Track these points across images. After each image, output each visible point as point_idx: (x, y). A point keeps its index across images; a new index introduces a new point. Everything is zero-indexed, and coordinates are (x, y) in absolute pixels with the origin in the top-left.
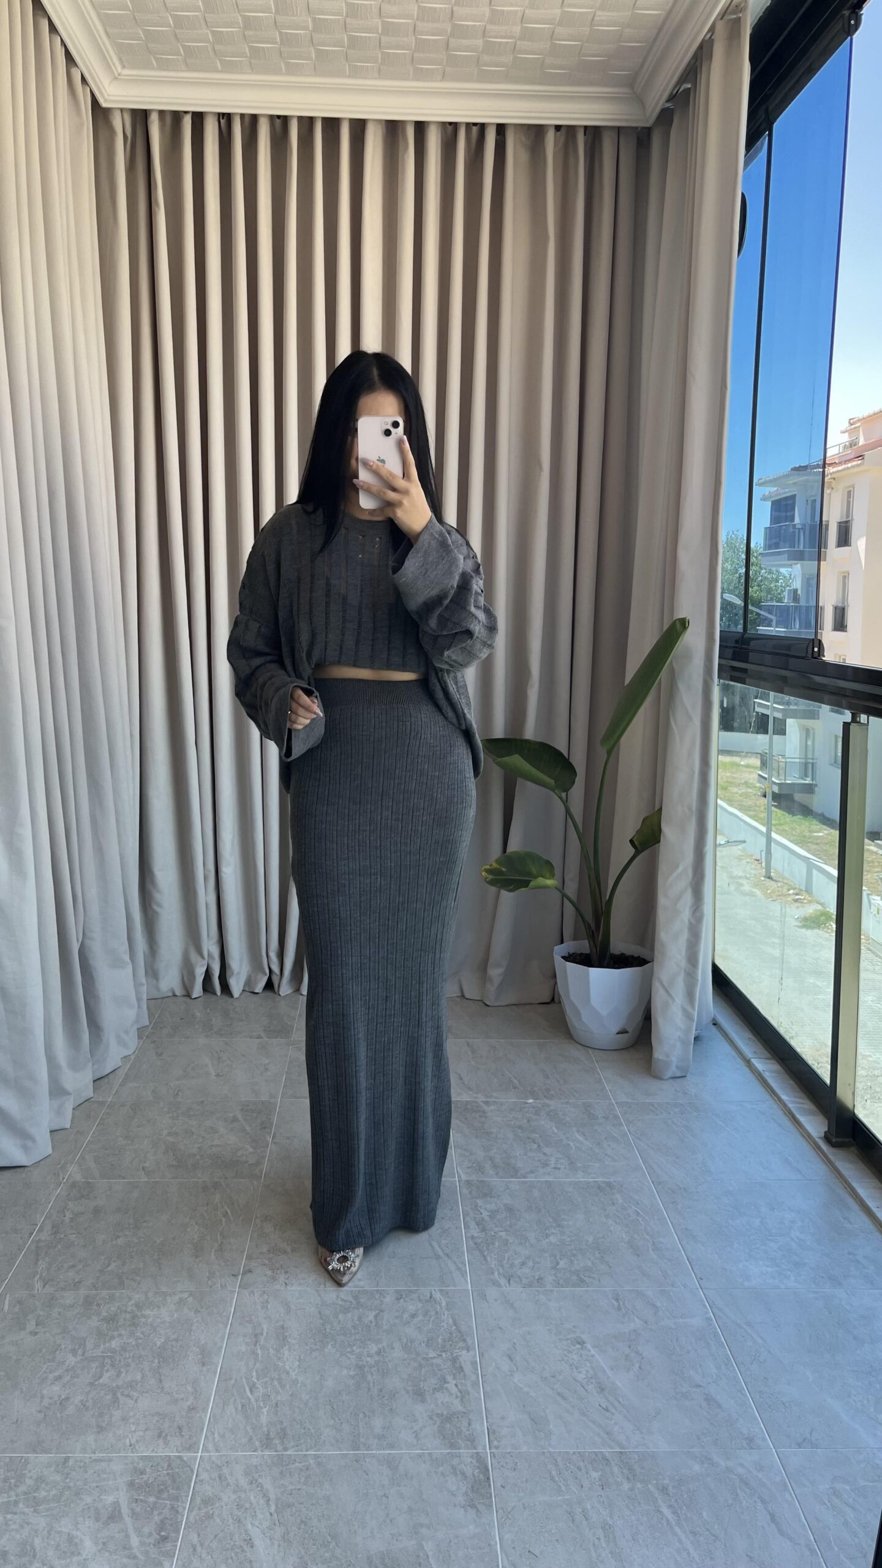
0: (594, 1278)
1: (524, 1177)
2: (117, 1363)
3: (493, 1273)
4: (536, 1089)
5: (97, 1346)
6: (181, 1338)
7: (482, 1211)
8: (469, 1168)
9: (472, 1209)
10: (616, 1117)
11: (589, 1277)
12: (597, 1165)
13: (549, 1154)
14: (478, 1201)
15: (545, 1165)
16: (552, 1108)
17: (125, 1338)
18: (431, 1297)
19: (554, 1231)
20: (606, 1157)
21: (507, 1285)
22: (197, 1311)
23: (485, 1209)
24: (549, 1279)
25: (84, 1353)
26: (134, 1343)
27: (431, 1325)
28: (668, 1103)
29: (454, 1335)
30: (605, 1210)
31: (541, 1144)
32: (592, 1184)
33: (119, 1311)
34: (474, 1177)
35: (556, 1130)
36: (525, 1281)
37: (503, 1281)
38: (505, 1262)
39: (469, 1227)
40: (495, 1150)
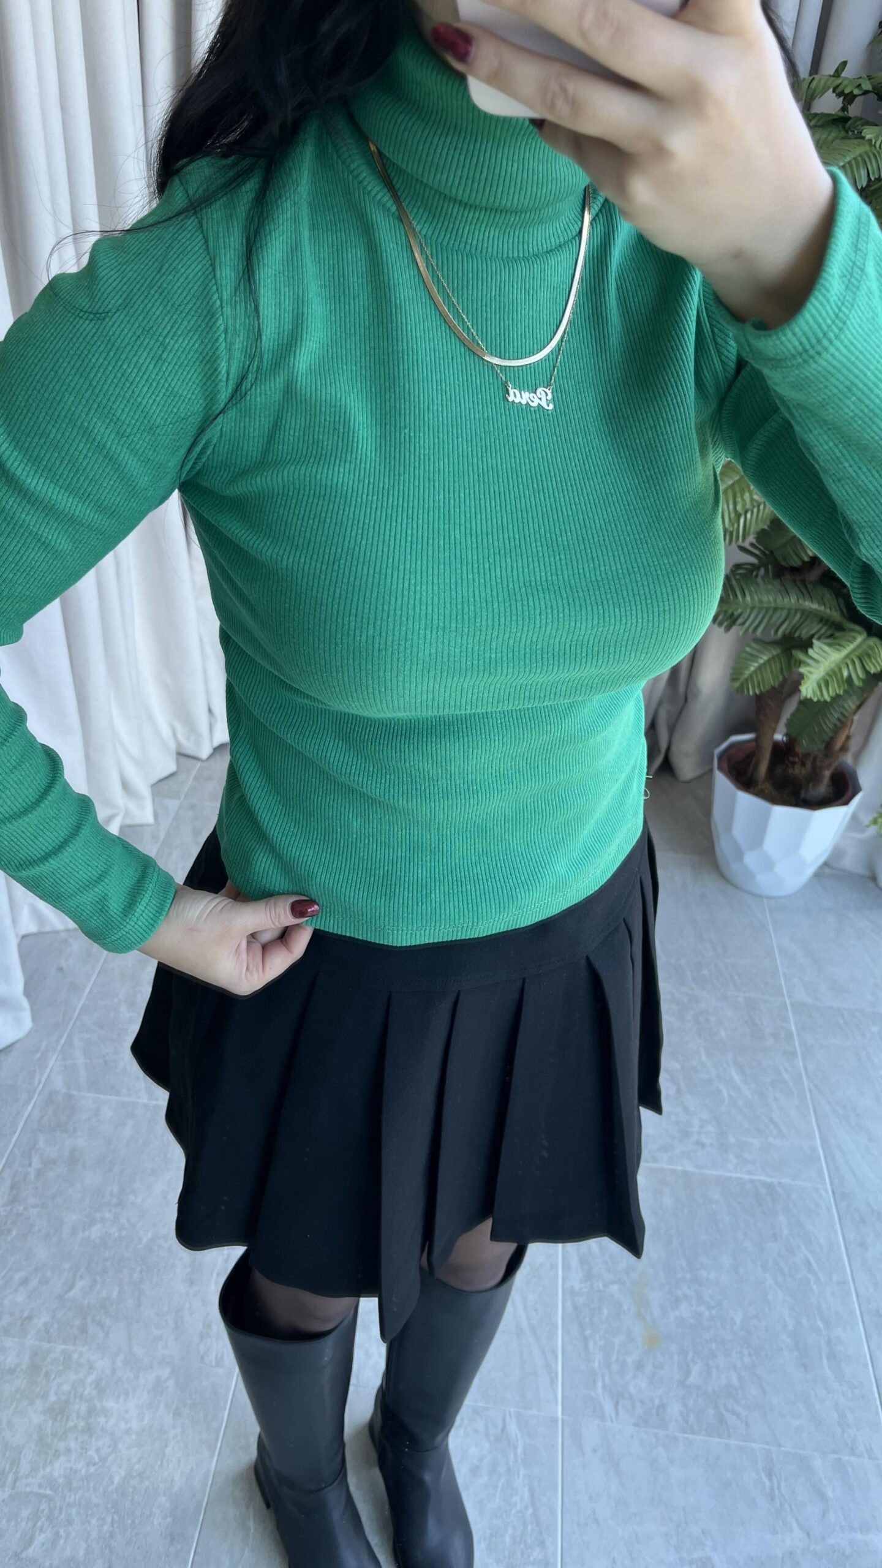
0: (738, 1416)
2: (56, 1513)
3: (595, 1382)
5: (34, 1469)
6: (148, 1473)
10: (789, 1036)
11: (733, 1413)
12: (756, 1142)
16: (703, 1006)
17: (73, 1458)
18: (503, 1430)
19: (688, 1292)
20: (772, 1127)
21: (613, 1415)
22: (177, 1414)
24: (674, 1409)
25: (15, 1482)
26: (83, 1471)
27: (497, 1500)
29: (530, 1528)
30: (762, 1249)
31: (682, 1086)
32: (747, 1187)
33: (73, 1392)
35: (704, 1058)
36: (639, 1410)
37: (608, 1406)
38: (614, 1358)
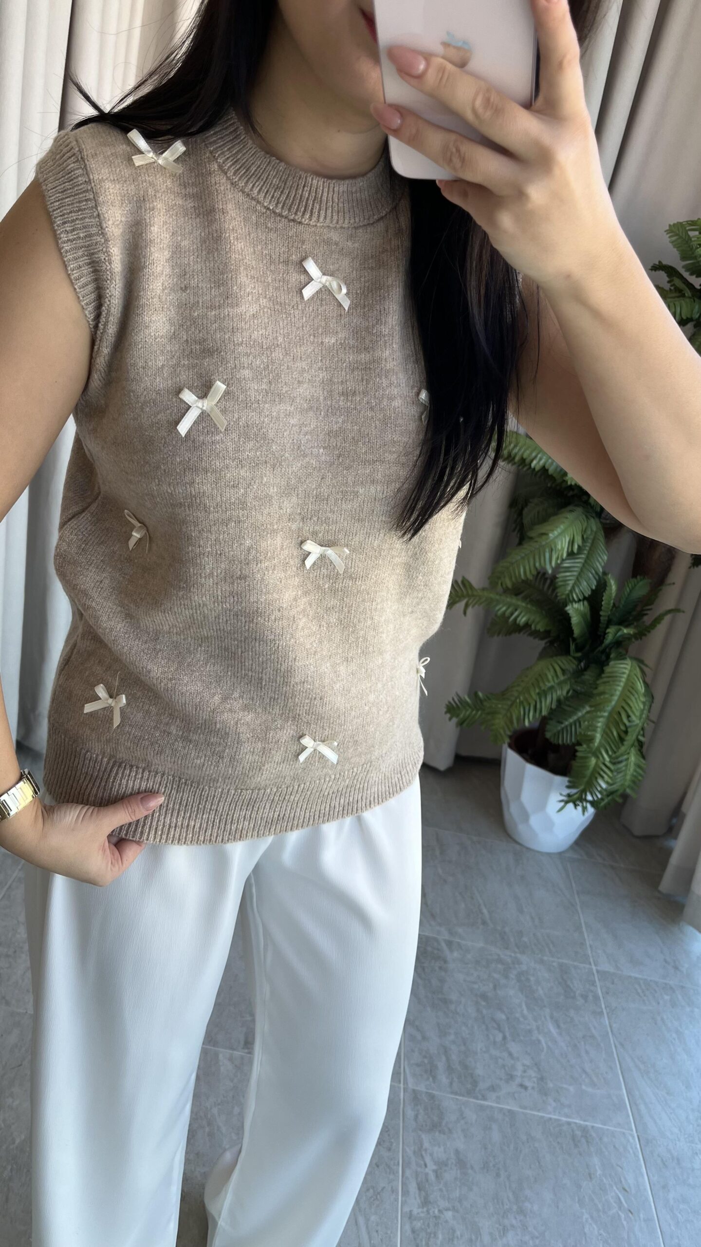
1: (484, 1098)
4: (507, 929)
7: (428, 1160)
8: (418, 1065)
9: (414, 1152)
10: (596, 998)
12: (571, 1089)
13: (515, 1055)
14: (423, 1136)
15: (511, 1077)
16: (524, 967)
20: (584, 1076)
23: (431, 1155)
28: (656, 983)
30: (579, 1187)
31: (507, 1034)
32: (565, 1128)
34: (422, 1088)
35: (525, 1012)
39: (408, 1192)
40: (452, 1037)
